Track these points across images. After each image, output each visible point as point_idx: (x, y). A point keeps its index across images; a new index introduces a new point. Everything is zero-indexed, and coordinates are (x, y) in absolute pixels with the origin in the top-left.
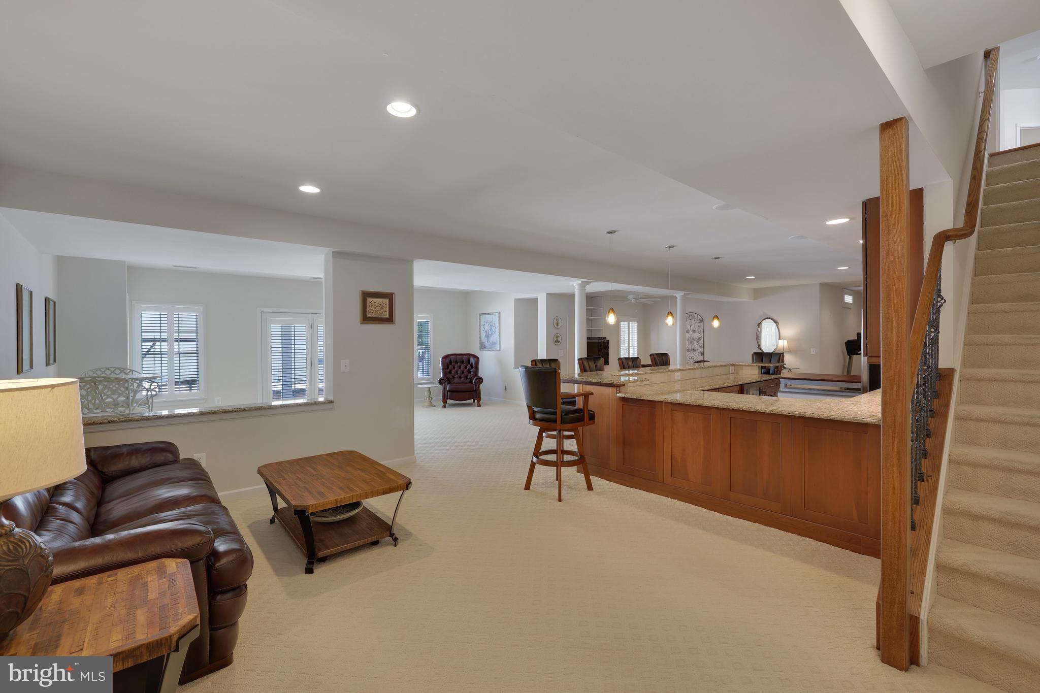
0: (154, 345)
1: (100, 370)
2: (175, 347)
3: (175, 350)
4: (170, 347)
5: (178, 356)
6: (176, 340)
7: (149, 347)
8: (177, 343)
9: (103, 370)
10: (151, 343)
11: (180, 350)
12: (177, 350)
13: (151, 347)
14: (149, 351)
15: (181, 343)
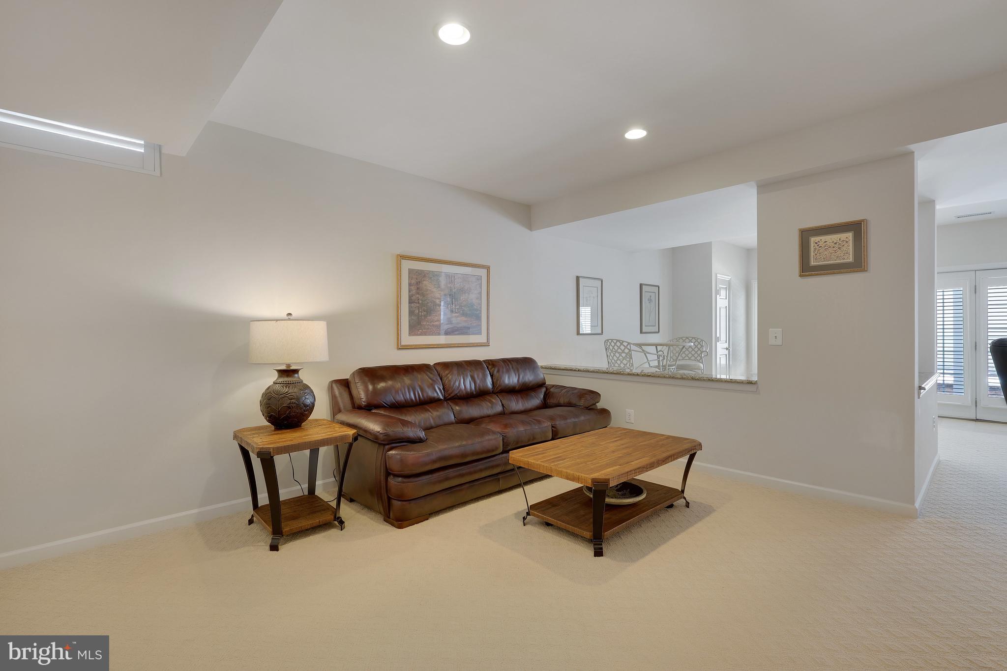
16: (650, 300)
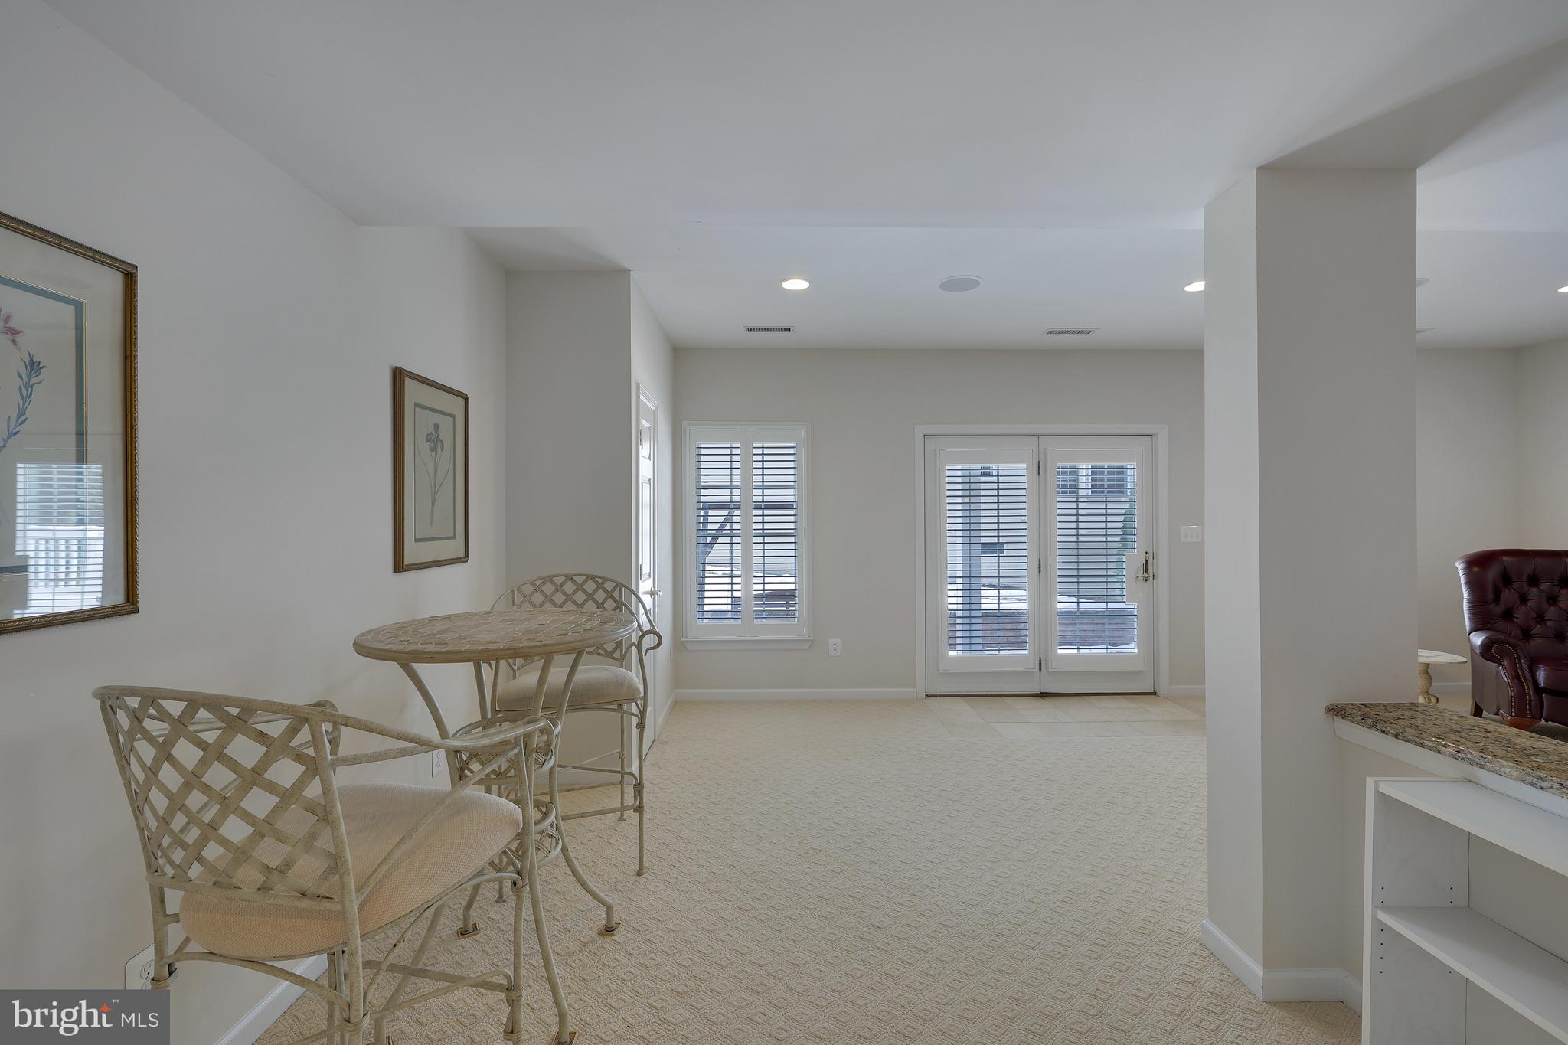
0: (730, 515)
1: (552, 581)
2: (755, 519)
3: (756, 526)
4: (747, 521)
5: (760, 539)
6: (758, 507)
7: (721, 519)
8: (760, 512)
9: (559, 580)
10: (726, 512)
11: (766, 526)
12: (760, 526)
13: (725, 522)
14: (721, 529)
15: (766, 512)
16: (434, 441)
